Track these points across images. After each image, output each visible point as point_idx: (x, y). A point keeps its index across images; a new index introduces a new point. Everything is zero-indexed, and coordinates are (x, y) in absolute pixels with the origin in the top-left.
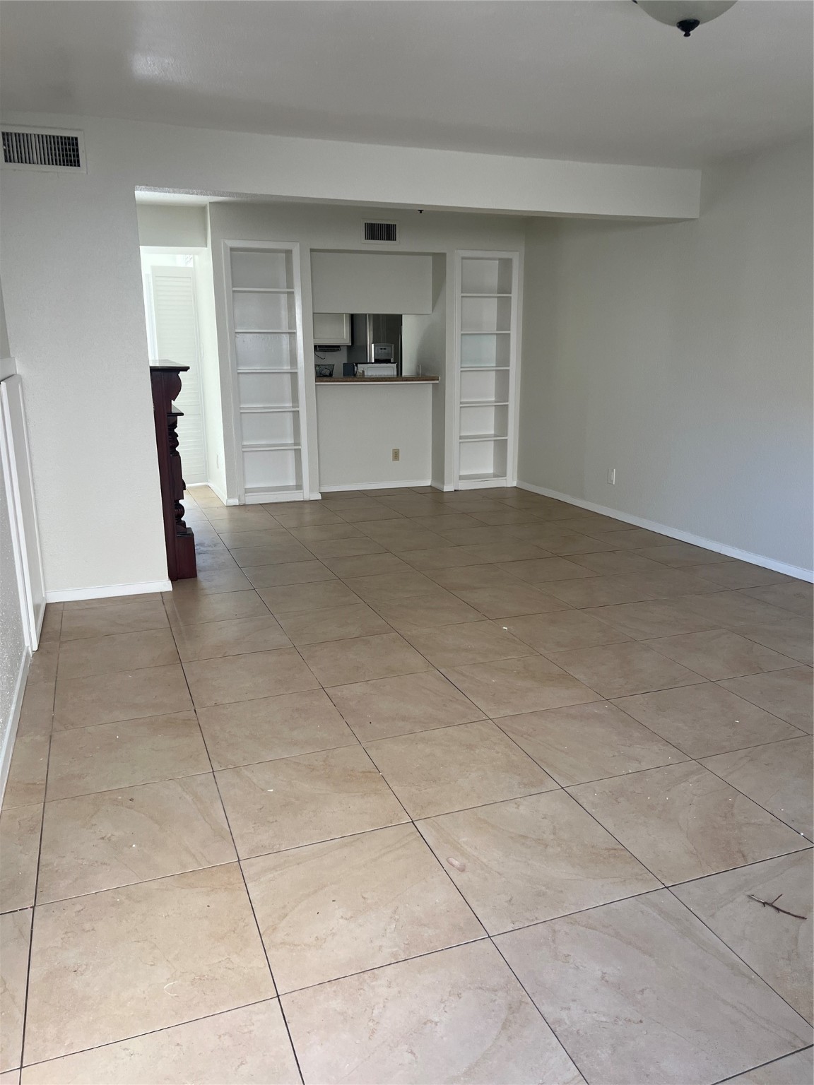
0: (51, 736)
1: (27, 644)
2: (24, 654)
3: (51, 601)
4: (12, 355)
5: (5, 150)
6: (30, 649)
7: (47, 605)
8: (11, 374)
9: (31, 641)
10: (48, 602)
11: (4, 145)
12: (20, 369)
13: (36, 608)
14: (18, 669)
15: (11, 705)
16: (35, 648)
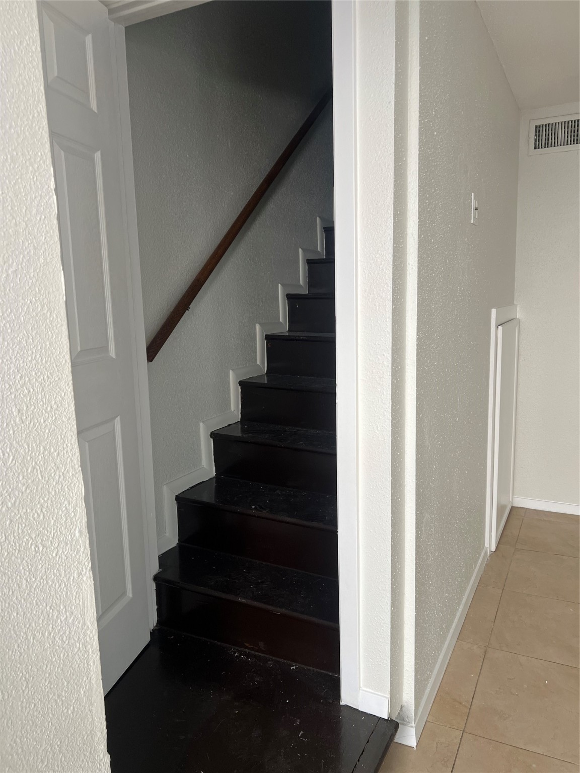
0: (486, 652)
1: (487, 545)
2: (482, 554)
3: (515, 505)
4: (515, 303)
5: (536, 140)
6: (488, 550)
7: (513, 508)
8: (512, 318)
9: (491, 541)
10: (513, 506)
11: (536, 135)
12: (519, 314)
13: (501, 509)
14: (474, 570)
15: (459, 607)
16: (493, 549)
